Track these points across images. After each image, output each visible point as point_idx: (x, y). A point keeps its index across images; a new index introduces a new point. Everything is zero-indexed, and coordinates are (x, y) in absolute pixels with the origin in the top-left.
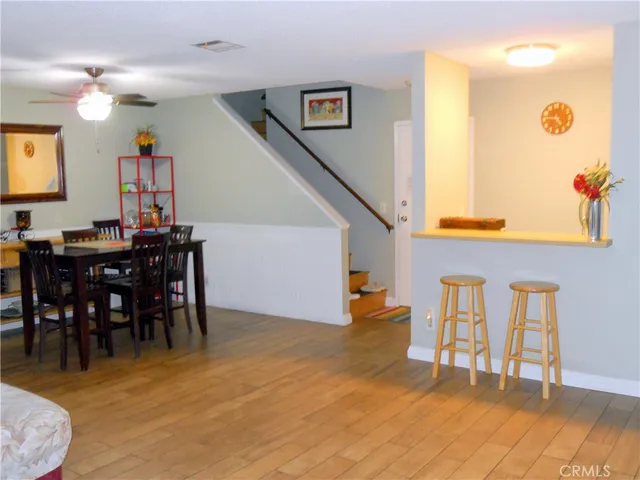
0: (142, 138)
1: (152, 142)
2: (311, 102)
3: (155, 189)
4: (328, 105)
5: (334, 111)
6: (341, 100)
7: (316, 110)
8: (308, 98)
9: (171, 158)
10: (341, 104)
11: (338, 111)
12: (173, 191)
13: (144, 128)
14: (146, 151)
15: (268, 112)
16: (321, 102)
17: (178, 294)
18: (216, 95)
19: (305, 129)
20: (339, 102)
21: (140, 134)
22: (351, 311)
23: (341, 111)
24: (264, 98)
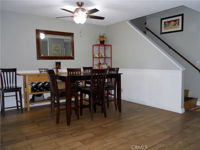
0: (101, 38)
1: (105, 40)
2: (165, 23)
3: (105, 57)
4: (172, 23)
5: (175, 25)
6: (178, 20)
7: (167, 25)
8: (163, 21)
9: (111, 45)
10: (179, 22)
11: (177, 25)
12: (111, 58)
13: (102, 35)
14: (102, 43)
15: (147, 29)
16: (169, 22)
17: (112, 95)
18: (128, 20)
19: (162, 33)
20: (177, 21)
21: (100, 37)
22: (184, 108)
23: (179, 25)
24: (145, 24)
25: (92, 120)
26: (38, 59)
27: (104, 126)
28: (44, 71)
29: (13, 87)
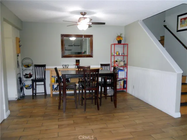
7: (183, 23)
8: (180, 18)
9: (127, 44)
12: (127, 56)
13: (119, 35)
14: (119, 42)
15: (165, 26)
16: (185, 19)
19: (178, 31)
21: (118, 37)
24: (164, 21)
25: (85, 110)
26: (62, 57)
27: (88, 117)
28: (66, 67)
29: (39, 78)
